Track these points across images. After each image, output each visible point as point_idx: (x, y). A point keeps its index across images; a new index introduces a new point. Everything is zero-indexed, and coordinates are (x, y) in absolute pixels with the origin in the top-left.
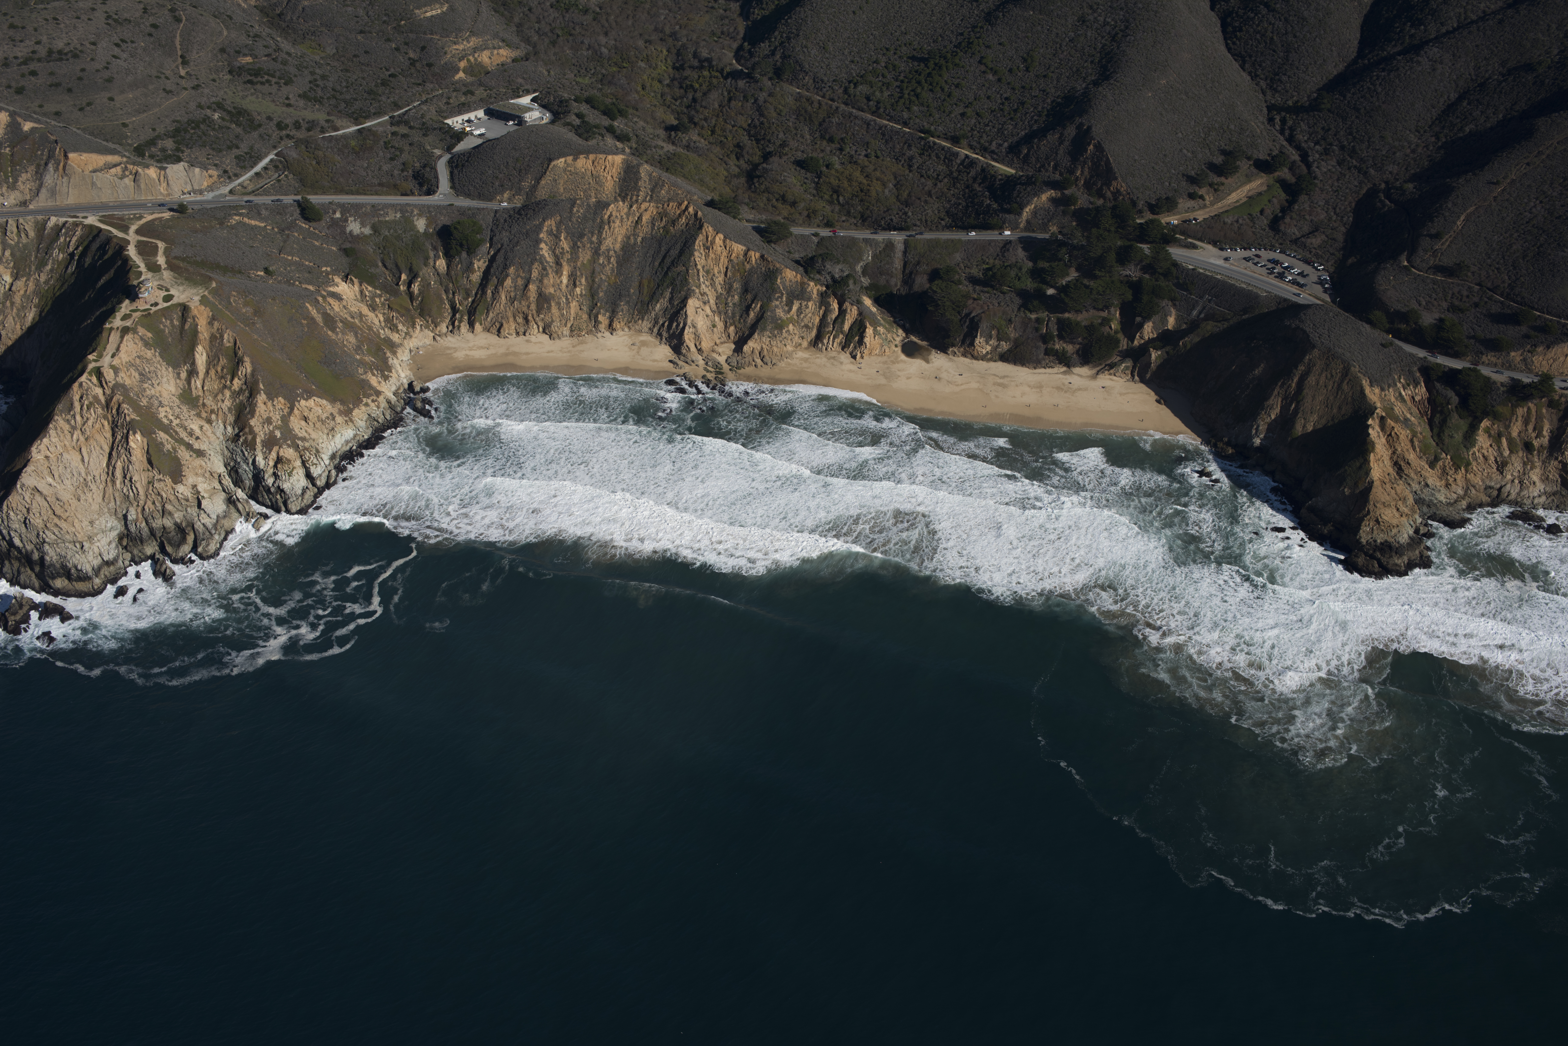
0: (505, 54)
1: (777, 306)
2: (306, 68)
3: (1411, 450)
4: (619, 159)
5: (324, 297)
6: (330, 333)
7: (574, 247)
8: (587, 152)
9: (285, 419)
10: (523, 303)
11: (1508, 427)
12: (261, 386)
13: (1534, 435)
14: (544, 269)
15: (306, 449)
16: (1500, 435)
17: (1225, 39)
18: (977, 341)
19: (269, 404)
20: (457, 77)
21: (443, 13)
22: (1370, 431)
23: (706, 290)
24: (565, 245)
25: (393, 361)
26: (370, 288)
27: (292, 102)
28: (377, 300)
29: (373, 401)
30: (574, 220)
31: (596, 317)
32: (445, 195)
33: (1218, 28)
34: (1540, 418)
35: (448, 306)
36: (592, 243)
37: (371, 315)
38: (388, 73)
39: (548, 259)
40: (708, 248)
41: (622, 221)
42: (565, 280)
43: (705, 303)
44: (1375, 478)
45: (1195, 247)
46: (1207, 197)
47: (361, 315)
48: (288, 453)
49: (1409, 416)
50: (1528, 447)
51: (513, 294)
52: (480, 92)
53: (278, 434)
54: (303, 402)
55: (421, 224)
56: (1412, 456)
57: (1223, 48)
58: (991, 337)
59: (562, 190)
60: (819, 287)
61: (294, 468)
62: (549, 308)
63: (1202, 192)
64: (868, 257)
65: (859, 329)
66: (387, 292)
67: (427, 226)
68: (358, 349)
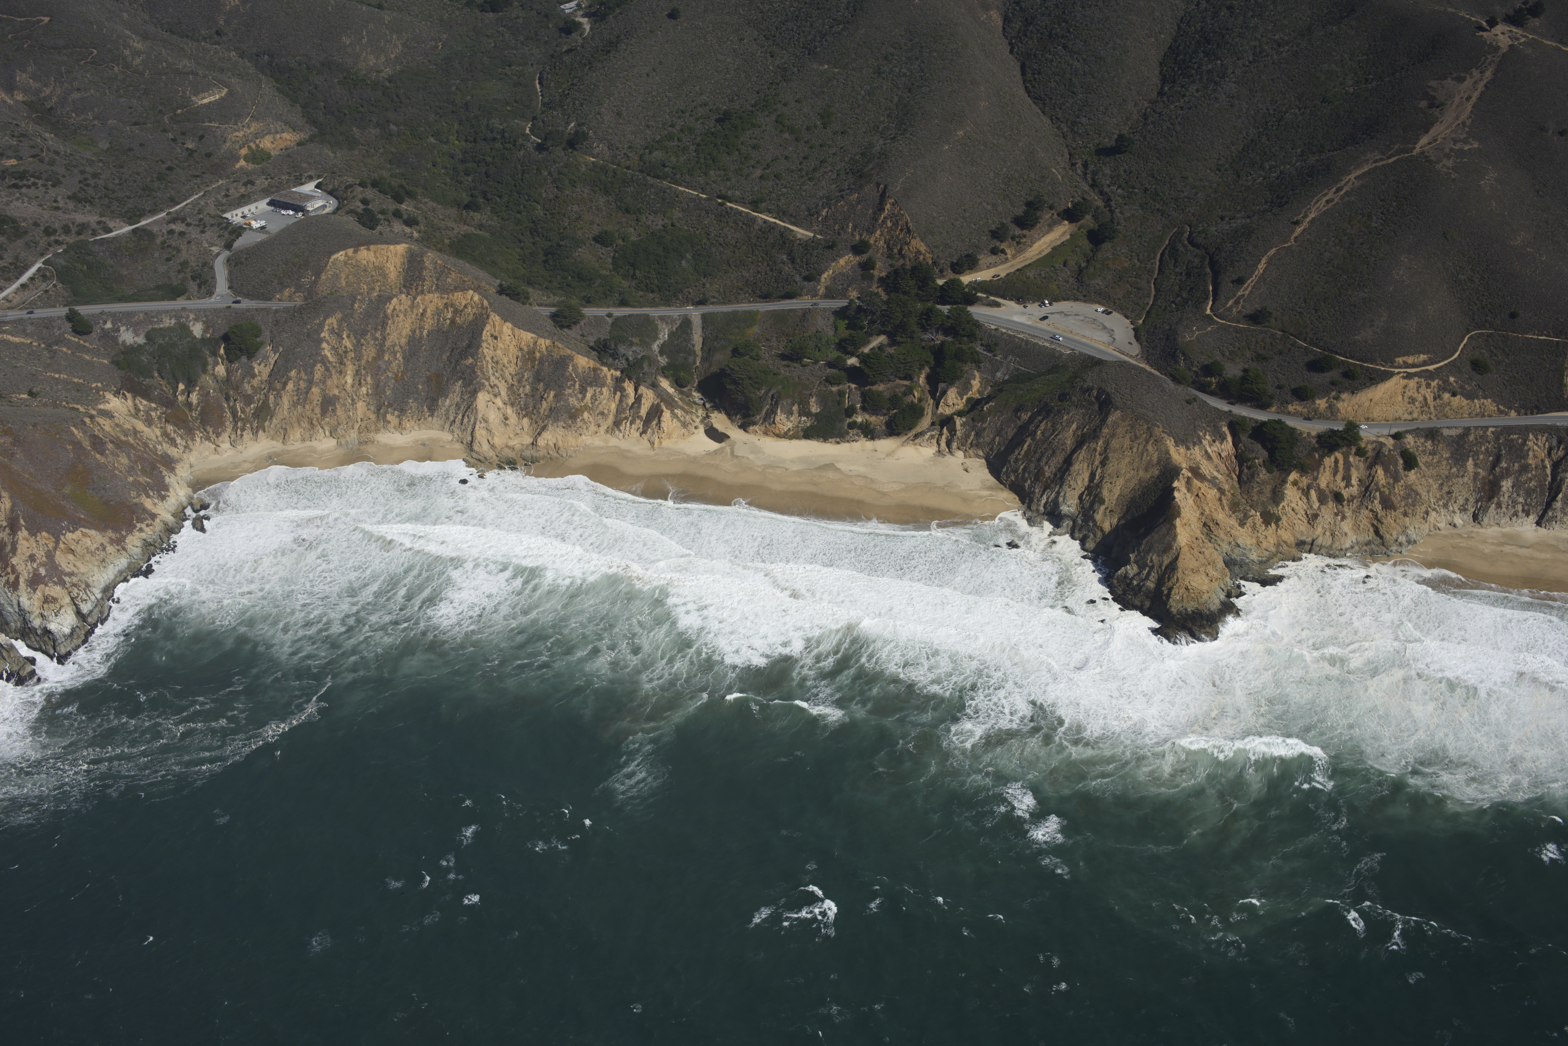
0: (289, 138)
1: (570, 395)
2: (75, 166)
3: (1220, 509)
4: (401, 248)
5: (92, 417)
6: (98, 456)
7: (358, 346)
8: (367, 243)
9: (50, 555)
10: (307, 407)
11: (1316, 479)
12: (22, 522)
13: (1343, 484)
14: (327, 369)
15: (74, 585)
16: (1309, 487)
17: (1024, 81)
18: (777, 419)
19: (32, 539)
20: (238, 166)
21: (221, 99)
22: (1176, 494)
23: (497, 382)
24: (347, 343)
25: (170, 479)
26: (145, 402)
27: (61, 205)
28: (153, 414)
29: (147, 525)
30: (356, 316)
31: (384, 416)
32: (222, 296)
33: (1017, 72)
34: (1348, 466)
35: (229, 415)
36: (376, 339)
37: (146, 429)
38: (165, 166)
39: (331, 359)
40: (496, 338)
41: (405, 315)
42: (349, 380)
43: (495, 396)
44: (1183, 544)
45: (998, 305)
46: (1008, 251)
47: (136, 432)
48: (55, 591)
49: (1216, 474)
50: (1338, 498)
51: (295, 398)
52: (261, 182)
53: (42, 571)
54: (69, 535)
55: (197, 330)
56: (1220, 516)
57: (1022, 92)
58: (792, 414)
59: (344, 284)
60: (612, 371)
61: (61, 607)
62: (334, 411)
63: (1003, 246)
64: (664, 335)
65: (655, 413)
66: (163, 405)
67: (205, 331)
68: (131, 470)
